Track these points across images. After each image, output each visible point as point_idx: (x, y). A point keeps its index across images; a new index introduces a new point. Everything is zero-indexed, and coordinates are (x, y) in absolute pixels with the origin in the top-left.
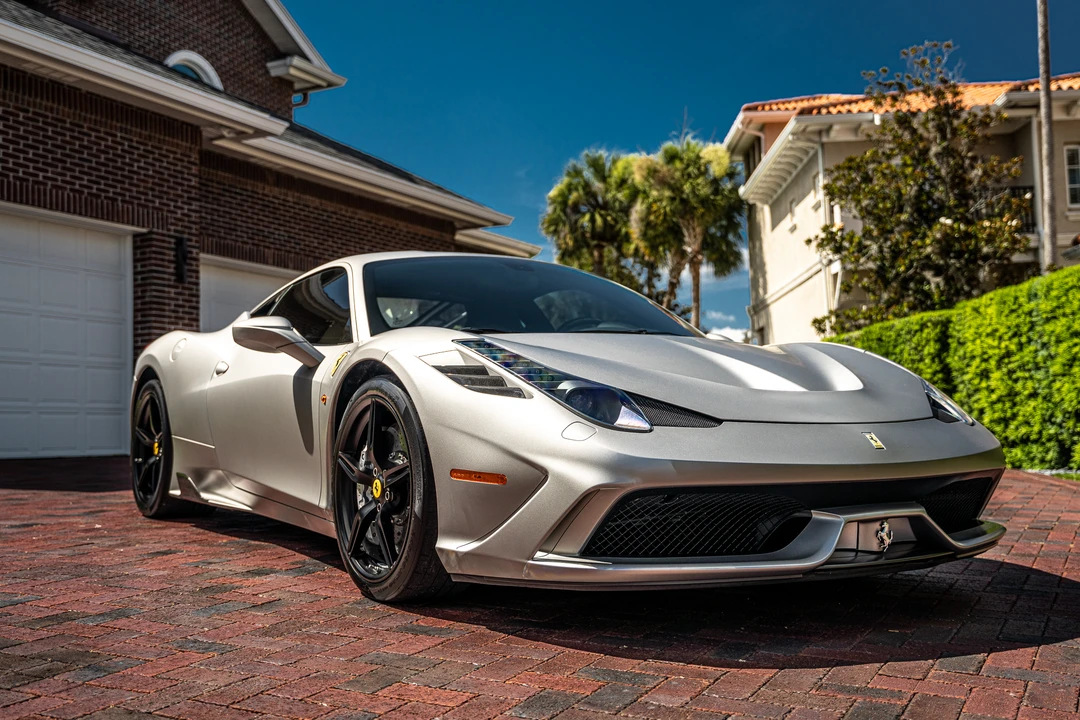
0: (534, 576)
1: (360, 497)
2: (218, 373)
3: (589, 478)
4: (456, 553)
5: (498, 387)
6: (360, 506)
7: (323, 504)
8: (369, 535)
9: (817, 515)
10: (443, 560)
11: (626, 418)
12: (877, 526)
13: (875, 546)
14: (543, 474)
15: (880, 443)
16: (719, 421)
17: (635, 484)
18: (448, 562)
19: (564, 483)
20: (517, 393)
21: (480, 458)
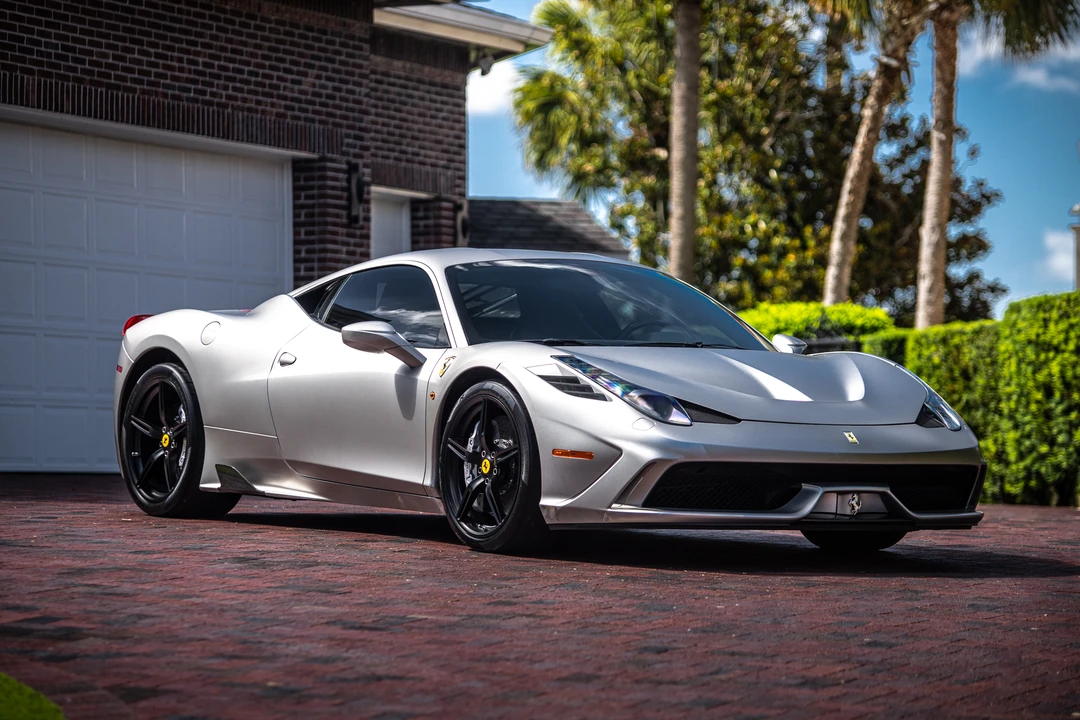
0: (611, 520)
1: (467, 474)
2: (283, 364)
3: (649, 455)
4: (555, 507)
5: (586, 392)
6: (468, 482)
7: (428, 482)
8: (475, 504)
9: (805, 486)
10: (544, 514)
11: (677, 417)
12: (850, 496)
13: (848, 511)
14: (620, 451)
15: (855, 439)
16: (739, 421)
17: (681, 459)
18: (548, 516)
19: (633, 457)
20: (602, 397)
21: (574, 441)
